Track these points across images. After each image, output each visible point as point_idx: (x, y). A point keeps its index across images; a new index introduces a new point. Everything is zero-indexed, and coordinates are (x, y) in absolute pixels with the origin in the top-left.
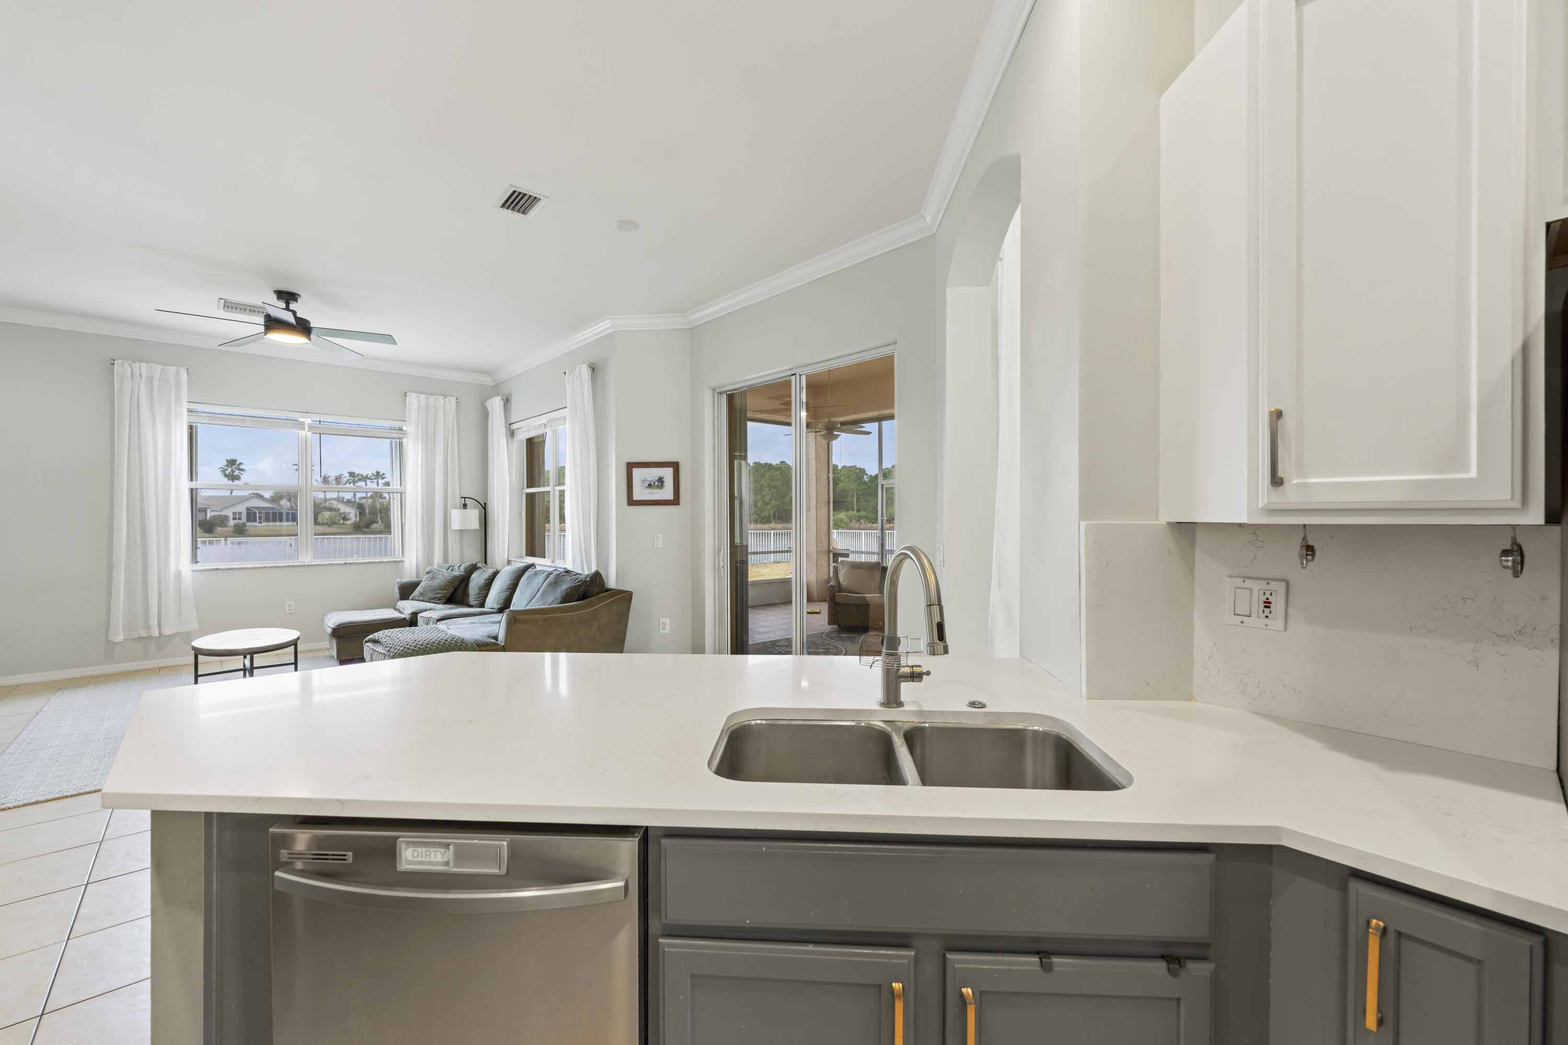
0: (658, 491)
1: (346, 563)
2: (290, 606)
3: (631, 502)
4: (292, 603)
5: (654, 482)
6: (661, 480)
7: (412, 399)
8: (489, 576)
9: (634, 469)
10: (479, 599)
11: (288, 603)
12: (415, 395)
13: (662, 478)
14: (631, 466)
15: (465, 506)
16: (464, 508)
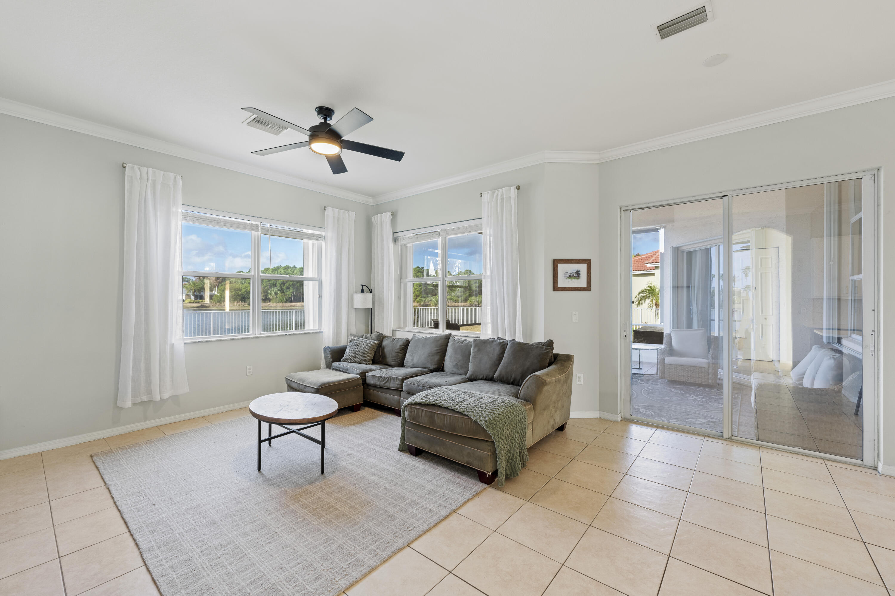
0: (576, 280)
1: (287, 334)
2: (250, 369)
3: (556, 288)
4: (251, 367)
5: (573, 274)
6: (578, 273)
7: (329, 211)
8: (403, 343)
9: (559, 264)
10: (396, 360)
11: (248, 367)
12: (331, 208)
13: (579, 271)
14: (556, 263)
15: (362, 291)
16: (362, 293)
